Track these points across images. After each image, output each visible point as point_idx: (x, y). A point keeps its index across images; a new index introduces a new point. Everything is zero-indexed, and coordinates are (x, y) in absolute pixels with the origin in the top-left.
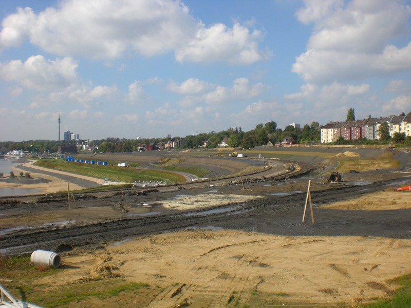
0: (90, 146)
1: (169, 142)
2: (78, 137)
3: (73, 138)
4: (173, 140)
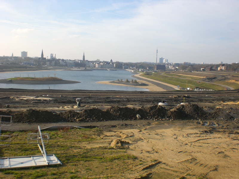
0: (173, 67)
1: (221, 66)
2: (167, 61)
3: (164, 62)
4: (223, 65)
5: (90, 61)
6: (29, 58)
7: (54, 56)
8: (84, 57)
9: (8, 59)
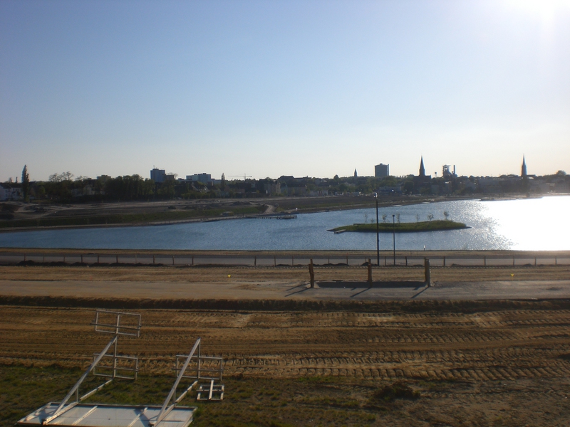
5: (540, 177)
6: (392, 178)
7: (451, 170)
8: (524, 167)
9: (346, 183)
